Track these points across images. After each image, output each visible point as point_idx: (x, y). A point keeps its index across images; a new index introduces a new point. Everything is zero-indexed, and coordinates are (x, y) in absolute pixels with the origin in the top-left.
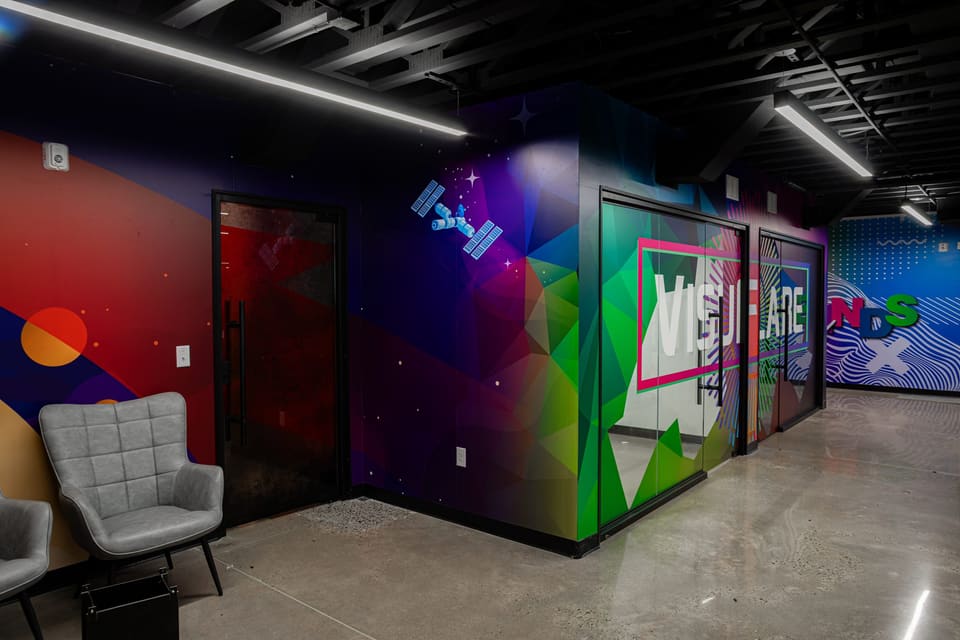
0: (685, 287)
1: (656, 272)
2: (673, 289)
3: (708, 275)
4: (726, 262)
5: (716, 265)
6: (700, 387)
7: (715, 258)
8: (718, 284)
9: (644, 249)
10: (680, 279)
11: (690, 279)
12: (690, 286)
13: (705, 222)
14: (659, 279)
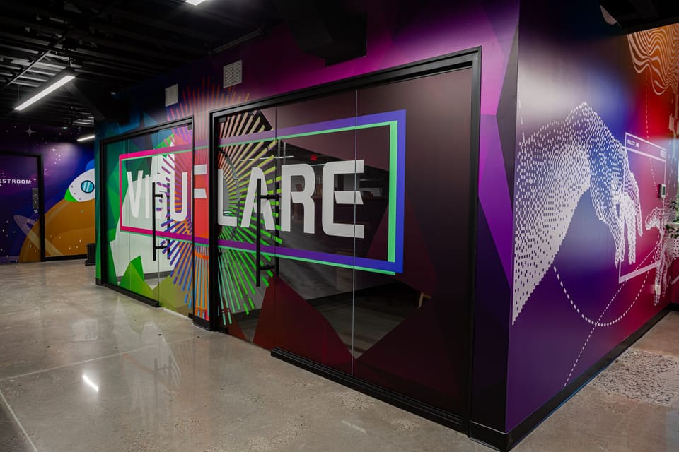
0: (144, 177)
1: (128, 171)
2: (137, 179)
3: (160, 167)
4: (175, 155)
5: (168, 159)
6: (155, 248)
7: (165, 154)
8: (169, 173)
9: (123, 160)
10: (140, 173)
11: (147, 171)
12: (147, 176)
13: (157, 131)
14: (129, 174)
